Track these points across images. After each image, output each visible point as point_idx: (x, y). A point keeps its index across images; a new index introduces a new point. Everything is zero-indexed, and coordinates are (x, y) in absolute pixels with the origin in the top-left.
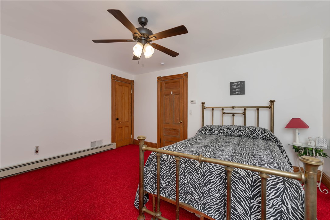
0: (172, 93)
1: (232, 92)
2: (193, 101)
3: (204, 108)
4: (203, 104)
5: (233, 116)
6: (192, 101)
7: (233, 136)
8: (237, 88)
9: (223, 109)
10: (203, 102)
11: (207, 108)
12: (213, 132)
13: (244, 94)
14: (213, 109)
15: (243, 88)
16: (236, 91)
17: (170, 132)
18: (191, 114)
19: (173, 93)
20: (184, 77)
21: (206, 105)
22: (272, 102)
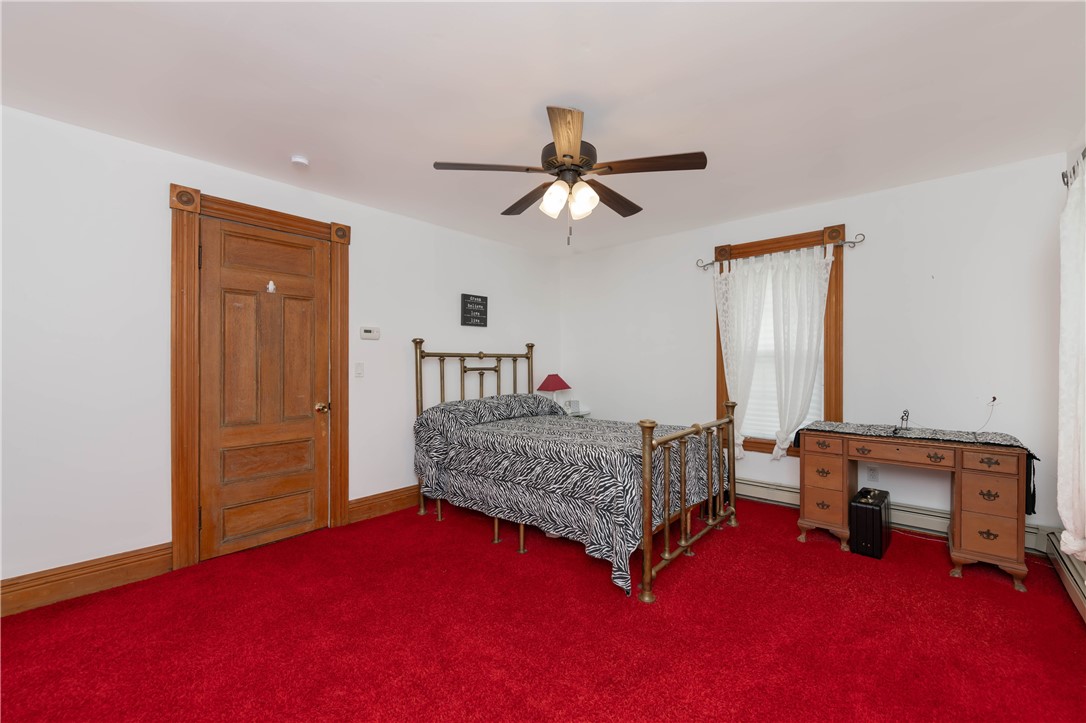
0: (271, 287)
1: (466, 320)
2: (370, 332)
3: (422, 357)
4: (418, 343)
5: (482, 375)
6: (366, 331)
7: (514, 417)
8: (475, 311)
9: (462, 357)
10: (418, 336)
11: (429, 355)
12: (481, 417)
13: (485, 325)
14: (442, 357)
15: (484, 313)
16: (474, 318)
17: (257, 459)
18: (359, 375)
19: (277, 289)
20: (334, 238)
21: (427, 348)
22: (530, 347)
